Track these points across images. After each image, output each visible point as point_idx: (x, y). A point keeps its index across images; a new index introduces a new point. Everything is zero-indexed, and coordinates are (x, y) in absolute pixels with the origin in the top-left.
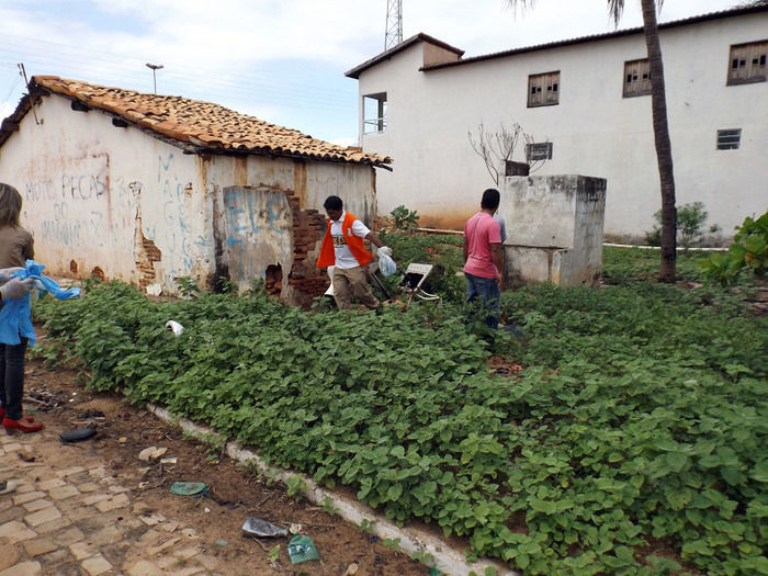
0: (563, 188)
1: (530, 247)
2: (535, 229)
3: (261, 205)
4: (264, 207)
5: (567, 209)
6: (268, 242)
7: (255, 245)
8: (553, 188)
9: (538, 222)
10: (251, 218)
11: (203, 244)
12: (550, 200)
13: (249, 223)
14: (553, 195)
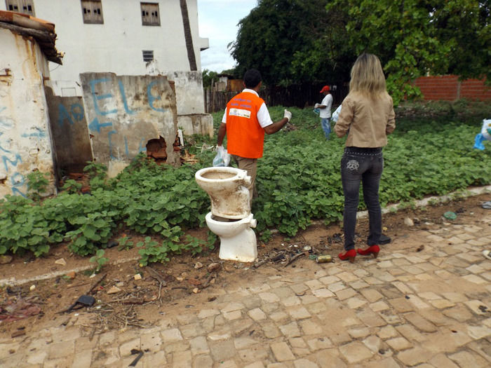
0: (195, 79)
1: (180, 115)
2: (182, 104)
3: (137, 89)
4: (141, 90)
5: (199, 91)
6: (146, 121)
7: (129, 126)
8: (190, 79)
9: (184, 99)
10: (124, 101)
11: (41, 135)
12: (189, 86)
13: (121, 106)
14: (190, 83)
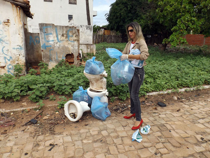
0: (89, 29)
1: (82, 44)
2: (83, 39)
3: (63, 31)
4: (65, 32)
5: (91, 34)
6: (66, 46)
8: (87, 29)
9: (84, 37)
10: (57, 36)
11: (21, 49)
12: (86, 32)
13: (56, 38)
14: (87, 30)
